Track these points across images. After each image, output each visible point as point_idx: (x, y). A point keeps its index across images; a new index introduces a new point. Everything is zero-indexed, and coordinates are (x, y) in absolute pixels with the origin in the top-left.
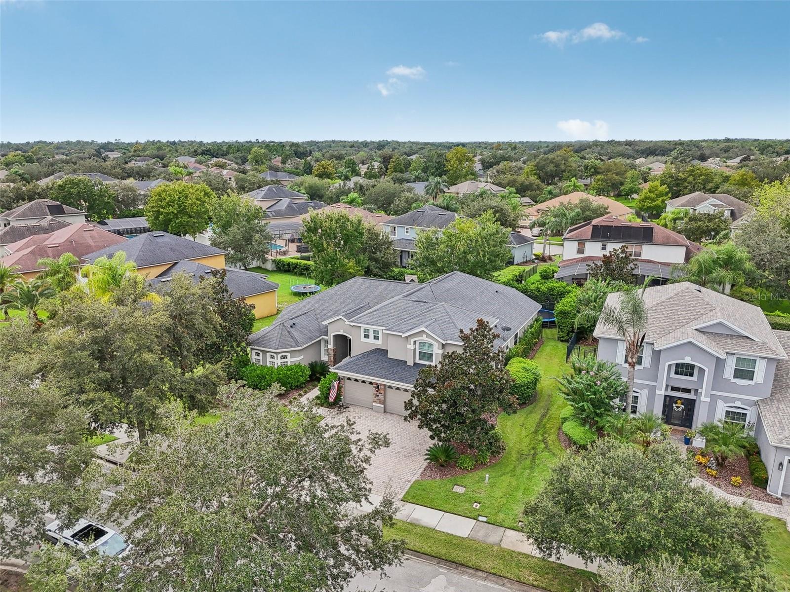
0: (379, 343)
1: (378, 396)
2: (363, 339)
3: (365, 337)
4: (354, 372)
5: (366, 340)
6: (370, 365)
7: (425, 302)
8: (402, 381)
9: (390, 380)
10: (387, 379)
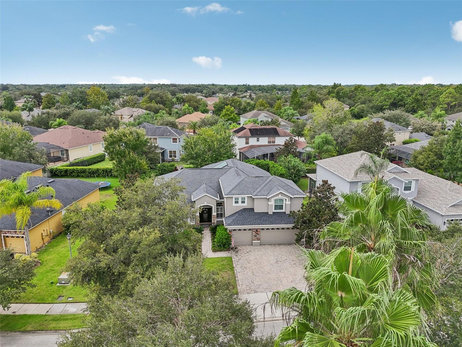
0: (246, 205)
1: (256, 236)
2: (234, 204)
3: (235, 203)
4: (241, 225)
5: (237, 205)
6: (248, 219)
7: (262, 177)
8: (273, 224)
9: (266, 224)
10: (264, 224)
